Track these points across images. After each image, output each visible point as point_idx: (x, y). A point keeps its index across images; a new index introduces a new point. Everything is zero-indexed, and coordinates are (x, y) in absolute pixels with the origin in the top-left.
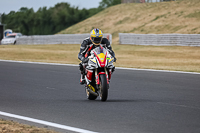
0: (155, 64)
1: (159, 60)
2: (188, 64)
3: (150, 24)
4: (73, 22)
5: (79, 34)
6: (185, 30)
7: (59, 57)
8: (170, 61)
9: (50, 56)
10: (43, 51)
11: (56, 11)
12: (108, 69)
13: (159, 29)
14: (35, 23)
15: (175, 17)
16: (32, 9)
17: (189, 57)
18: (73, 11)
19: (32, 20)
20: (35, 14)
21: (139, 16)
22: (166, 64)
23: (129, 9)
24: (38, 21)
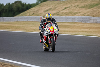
0: (65, 31)
1: (67, 29)
2: (81, 31)
3: (62, 11)
4: (24, 10)
5: (27, 16)
6: (80, 14)
7: (16, 28)
8: (72, 30)
9: (12, 27)
10: (9, 25)
11: (15, 5)
12: (55, 35)
13: (67, 14)
14: (5, 11)
15: (74, 8)
16: (3, 4)
17: (82, 28)
18: (23, 5)
19: (3, 9)
20: (5, 6)
21: (57, 7)
22: (70, 32)
23: (52, 4)
24: (6, 10)
